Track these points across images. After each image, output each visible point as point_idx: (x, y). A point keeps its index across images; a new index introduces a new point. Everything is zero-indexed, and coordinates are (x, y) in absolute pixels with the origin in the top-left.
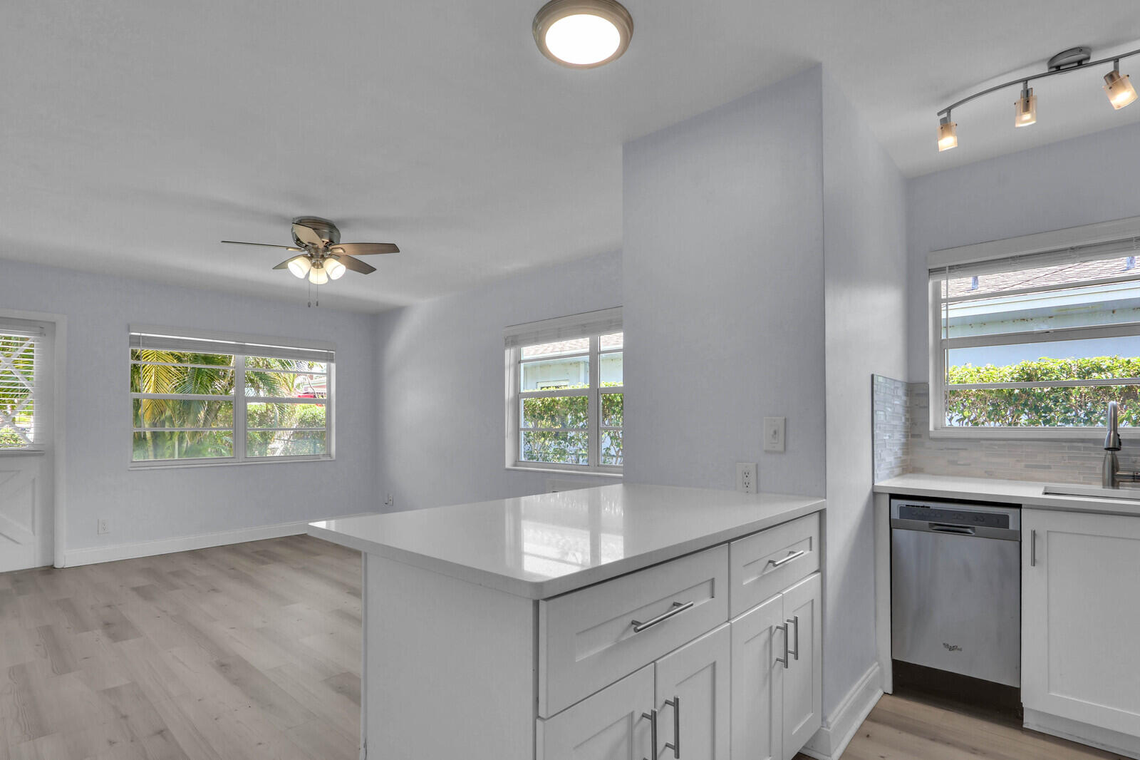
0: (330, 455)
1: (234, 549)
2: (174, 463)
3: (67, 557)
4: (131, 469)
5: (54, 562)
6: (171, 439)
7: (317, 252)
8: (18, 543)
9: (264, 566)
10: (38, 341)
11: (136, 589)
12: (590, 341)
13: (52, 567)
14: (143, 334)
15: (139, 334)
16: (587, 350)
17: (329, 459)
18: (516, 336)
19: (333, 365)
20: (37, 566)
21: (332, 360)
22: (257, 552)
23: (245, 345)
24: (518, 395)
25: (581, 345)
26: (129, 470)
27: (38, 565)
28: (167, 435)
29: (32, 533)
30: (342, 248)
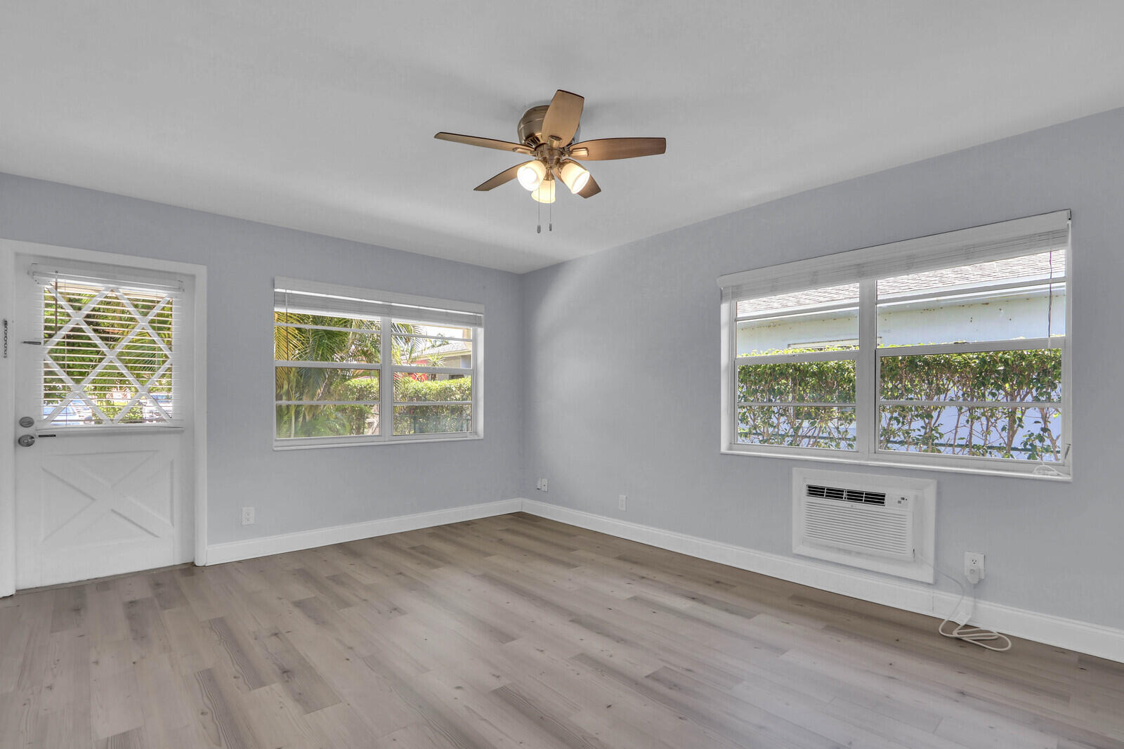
0: (476, 433)
1: (384, 542)
2: (290, 443)
3: (211, 554)
4: (275, 449)
5: (194, 558)
6: (288, 412)
7: (551, 155)
8: (157, 536)
9: (435, 570)
10: (176, 297)
11: (299, 604)
12: (861, 288)
13: (193, 564)
14: (288, 291)
15: (284, 291)
16: (857, 300)
17: (476, 438)
18: (738, 287)
19: (481, 331)
20: (176, 564)
21: (480, 325)
22: (413, 548)
23: (392, 306)
24: (733, 361)
25: (846, 294)
26: (274, 451)
27: (177, 562)
28: (284, 410)
29: (170, 524)
30: (587, 149)
